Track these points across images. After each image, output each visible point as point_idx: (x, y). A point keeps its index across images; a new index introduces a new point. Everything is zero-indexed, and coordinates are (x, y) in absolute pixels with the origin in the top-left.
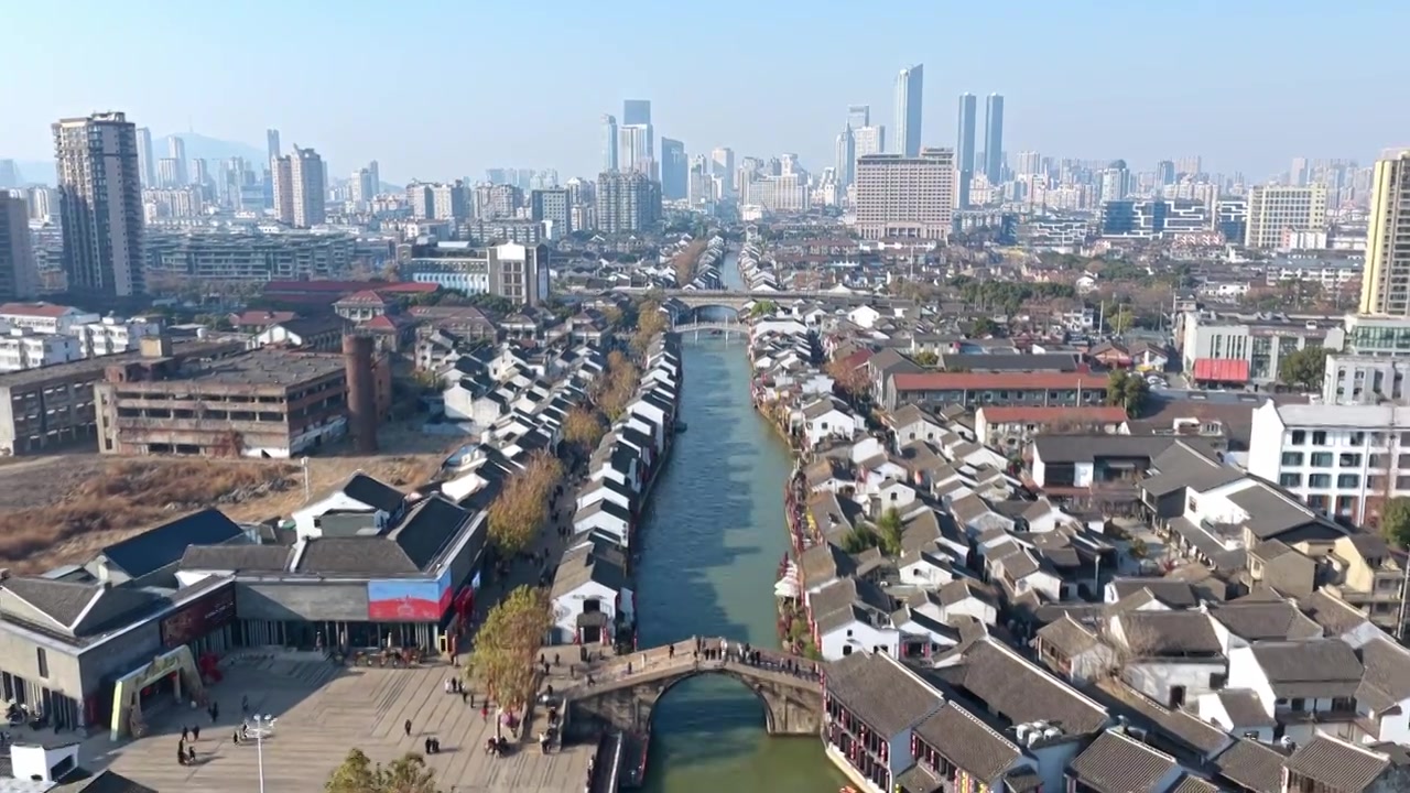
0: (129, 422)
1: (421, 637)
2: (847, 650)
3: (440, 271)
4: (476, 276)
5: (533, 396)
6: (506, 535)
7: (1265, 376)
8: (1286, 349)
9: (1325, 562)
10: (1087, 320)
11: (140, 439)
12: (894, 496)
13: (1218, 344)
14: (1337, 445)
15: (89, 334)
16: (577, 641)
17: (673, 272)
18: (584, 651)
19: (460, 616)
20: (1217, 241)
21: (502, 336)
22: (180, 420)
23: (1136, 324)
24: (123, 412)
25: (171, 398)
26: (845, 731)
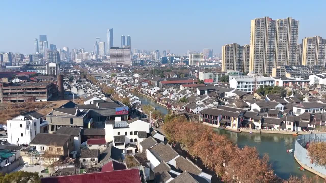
0: (6, 96)
1: (124, 117)
3: (34, 69)
4: (43, 70)
7: (216, 81)
8: (219, 77)
11: (8, 100)
12: (180, 96)
13: (208, 77)
14: (244, 84)
20: (185, 64)
22: (19, 95)
24: (4, 94)
25: (17, 90)
26: (207, 119)
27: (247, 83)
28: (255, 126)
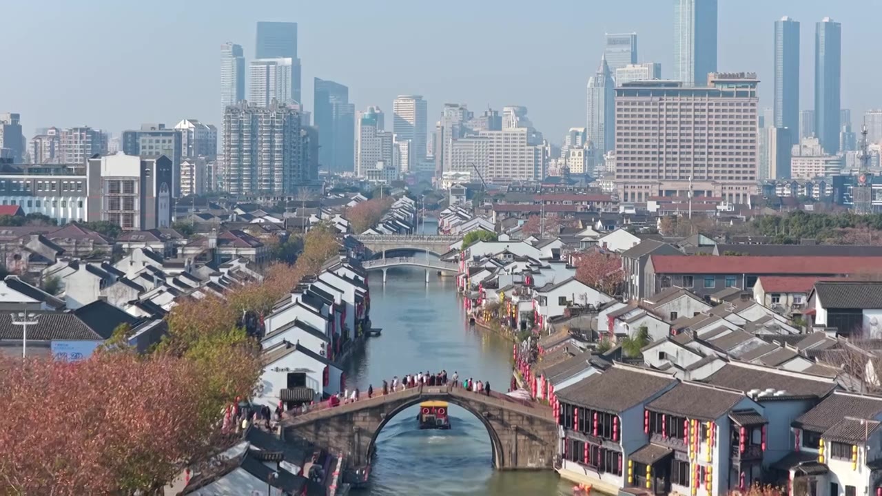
3: (18, 194)
4: (70, 199)
26: (578, 439)
28: (834, 488)
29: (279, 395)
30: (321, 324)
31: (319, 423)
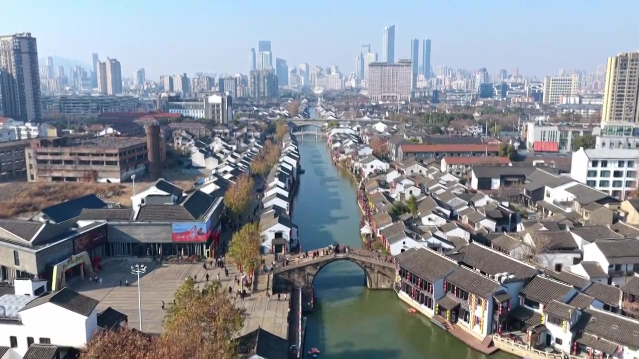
0: (42, 166)
1: (197, 250)
2: (403, 251)
3: (182, 108)
4: (199, 110)
5: (233, 156)
6: (234, 207)
7: (566, 149)
8: (575, 137)
9: (616, 213)
10: (480, 130)
11: (47, 175)
12: (411, 192)
13: (544, 135)
14: (612, 167)
15: (19, 130)
16: (271, 252)
17: (288, 112)
18: (276, 256)
19: (215, 242)
20: (530, 101)
21: (214, 135)
22: (67, 165)
23: (503, 130)
24: (39, 162)
25: (62, 155)
26: (408, 283)
27: (621, 163)
28: (549, 337)
29: (271, 241)
30: (286, 194)
31: (290, 272)
